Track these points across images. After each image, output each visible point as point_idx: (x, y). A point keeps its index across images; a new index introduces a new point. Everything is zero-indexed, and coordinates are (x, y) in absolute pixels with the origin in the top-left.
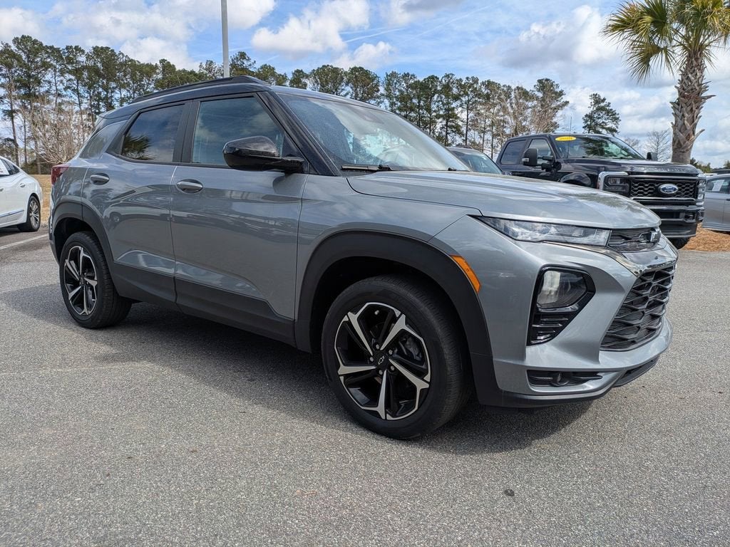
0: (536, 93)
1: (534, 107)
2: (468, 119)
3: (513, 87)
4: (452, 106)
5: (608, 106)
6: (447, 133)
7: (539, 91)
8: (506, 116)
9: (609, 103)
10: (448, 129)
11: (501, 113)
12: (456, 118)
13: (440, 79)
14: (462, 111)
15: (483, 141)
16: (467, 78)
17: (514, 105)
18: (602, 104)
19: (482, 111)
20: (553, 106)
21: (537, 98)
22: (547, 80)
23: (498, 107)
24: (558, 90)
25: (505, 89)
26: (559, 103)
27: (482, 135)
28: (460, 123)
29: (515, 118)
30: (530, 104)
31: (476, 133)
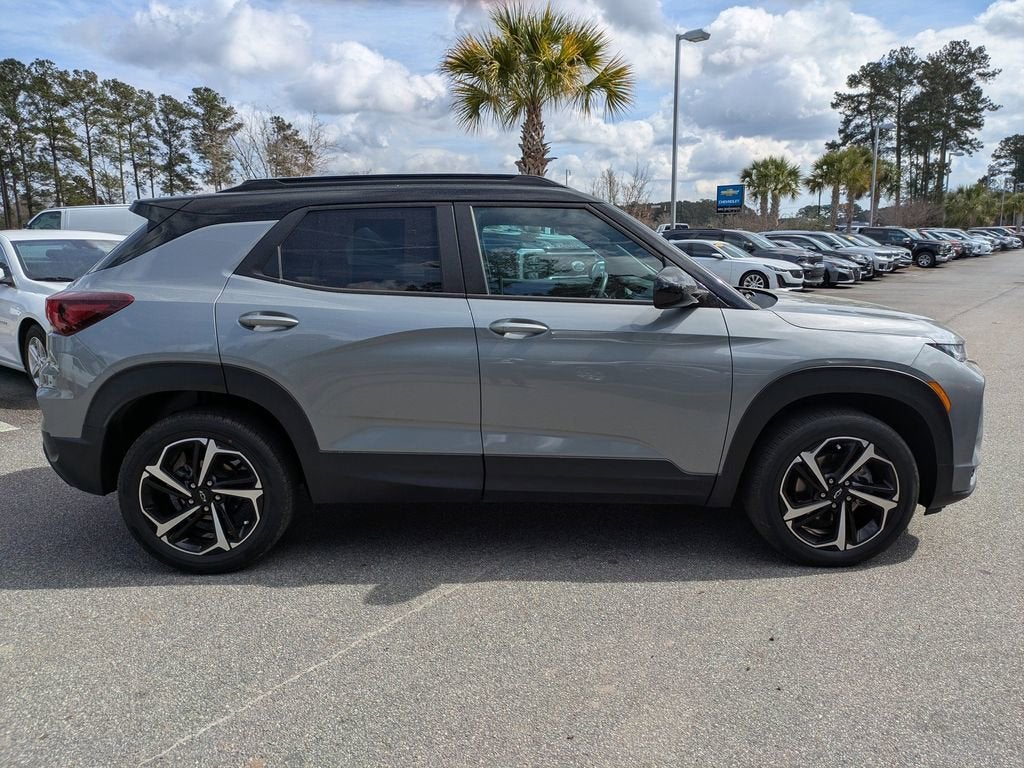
0: (194, 108)
1: (195, 127)
2: (89, 138)
3: (157, 96)
4: (58, 114)
5: (296, 135)
6: (56, 159)
7: (197, 105)
8: (151, 138)
9: (297, 132)
10: (57, 152)
11: (144, 133)
12: (70, 136)
13: (27, 67)
14: (75, 125)
15: (122, 173)
16: (76, 72)
17: (162, 123)
18: (289, 132)
19: (113, 127)
20: (221, 128)
21: (196, 116)
22: (206, 90)
23: (135, 124)
24: (226, 106)
25: (144, 96)
26: (229, 125)
27: (117, 164)
28: (78, 144)
29: (167, 142)
30: (186, 123)
31: (107, 160)
